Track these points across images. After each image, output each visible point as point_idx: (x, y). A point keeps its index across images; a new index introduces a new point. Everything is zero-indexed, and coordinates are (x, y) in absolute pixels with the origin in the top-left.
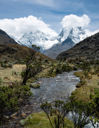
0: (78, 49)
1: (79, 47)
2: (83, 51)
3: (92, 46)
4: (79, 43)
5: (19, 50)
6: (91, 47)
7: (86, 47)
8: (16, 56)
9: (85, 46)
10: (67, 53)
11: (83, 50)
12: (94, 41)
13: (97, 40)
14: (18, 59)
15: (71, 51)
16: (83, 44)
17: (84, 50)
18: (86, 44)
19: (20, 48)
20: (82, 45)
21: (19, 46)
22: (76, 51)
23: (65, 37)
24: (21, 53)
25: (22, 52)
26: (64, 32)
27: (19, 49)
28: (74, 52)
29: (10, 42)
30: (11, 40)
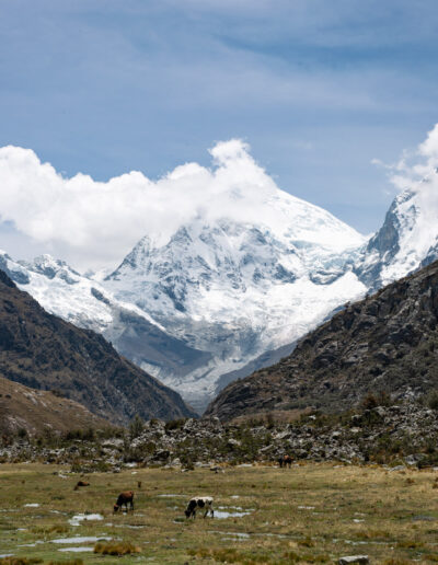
0: (300, 366)
1: (308, 357)
2: (320, 377)
3: (358, 354)
6: (352, 359)
7: (332, 359)
9: (331, 350)
11: (321, 371)
12: (370, 324)
13: (380, 320)
16: (324, 343)
17: (325, 374)
18: (335, 343)
22: (291, 376)
23: (411, 258)
26: (401, 220)
28: (280, 381)
29: (9, 311)
30: (18, 303)
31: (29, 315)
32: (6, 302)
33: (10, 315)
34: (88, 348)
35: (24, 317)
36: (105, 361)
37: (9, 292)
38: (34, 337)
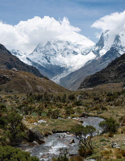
0: (112, 70)
1: (114, 68)
2: (120, 73)
4: (115, 60)
5: (13, 78)
8: (8, 87)
9: (123, 65)
10: (96, 78)
14: (10, 91)
15: (102, 74)
16: (120, 63)
17: (122, 72)
19: (15, 74)
20: (118, 64)
21: (13, 72)
22: (110, 73)
23: (107, 48)
24: (16, 83)
25: (16, 80)
27: (13, 76)
28: (106, 75)
29: (11, 61)
30: (13, 59)
31: (16, 62)
32: (10, 58)
33: (12, 62)
34: (32, 70)
35: (15, 62)
36: (37, 74)
37: (11, 56)
38: (19, 67)
